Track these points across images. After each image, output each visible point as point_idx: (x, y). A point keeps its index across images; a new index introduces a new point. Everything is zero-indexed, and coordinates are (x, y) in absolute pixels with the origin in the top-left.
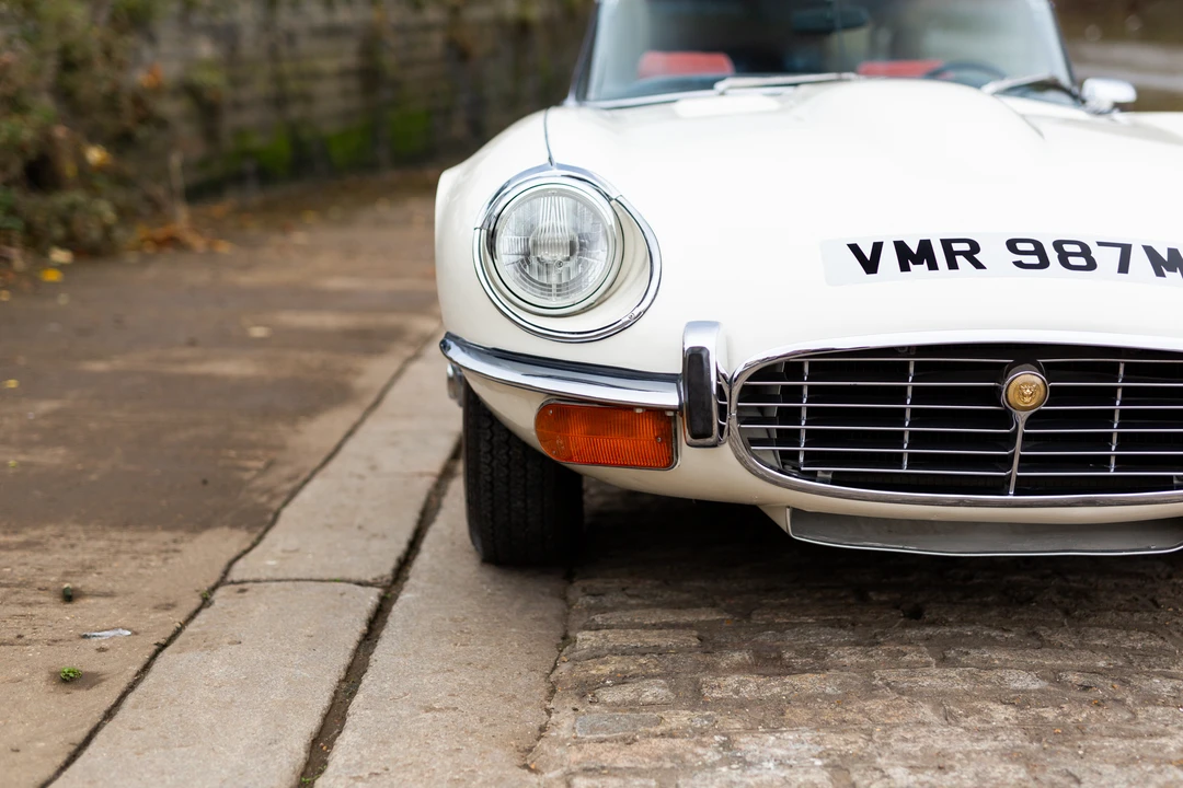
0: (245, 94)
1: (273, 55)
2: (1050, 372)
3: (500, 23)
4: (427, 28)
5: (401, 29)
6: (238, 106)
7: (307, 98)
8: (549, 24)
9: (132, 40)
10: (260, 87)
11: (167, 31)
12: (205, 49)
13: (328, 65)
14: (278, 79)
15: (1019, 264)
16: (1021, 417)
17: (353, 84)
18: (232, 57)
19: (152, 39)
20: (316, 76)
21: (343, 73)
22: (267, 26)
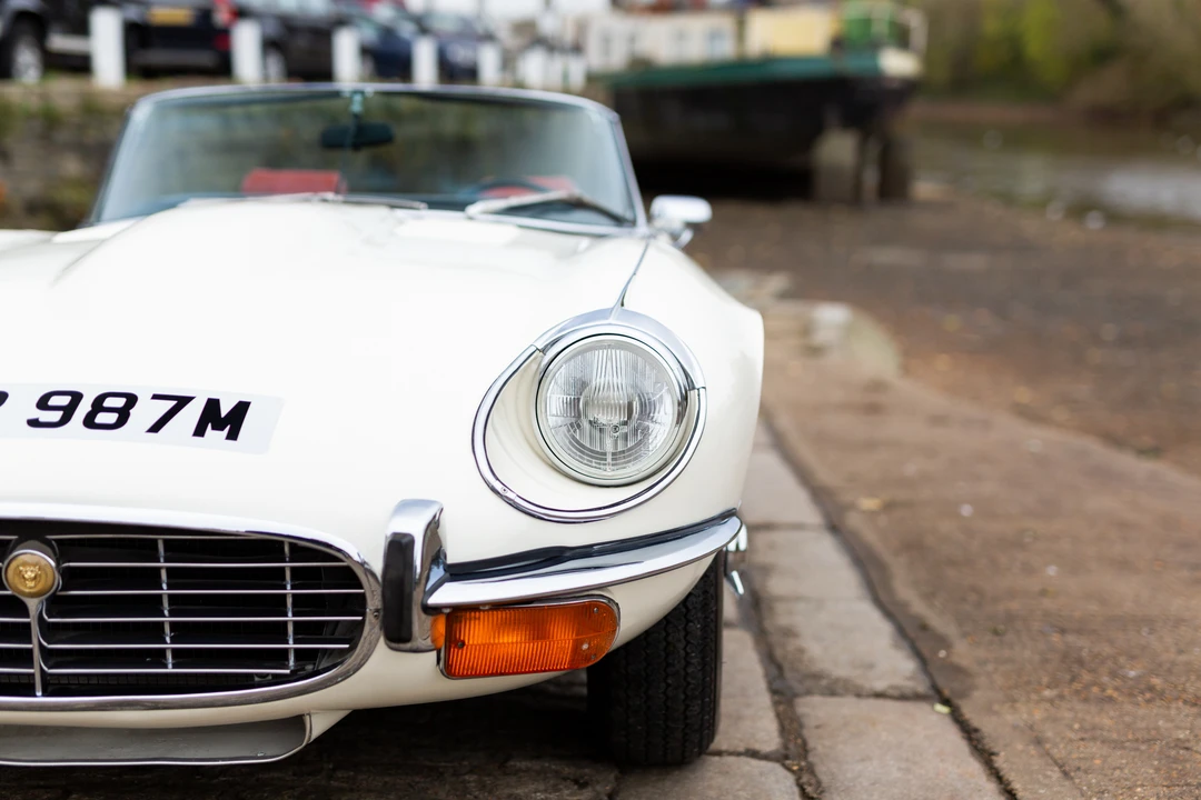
2: (62, 551)
12: (73, 168)
15: (34, 423)
16: (33, 605)
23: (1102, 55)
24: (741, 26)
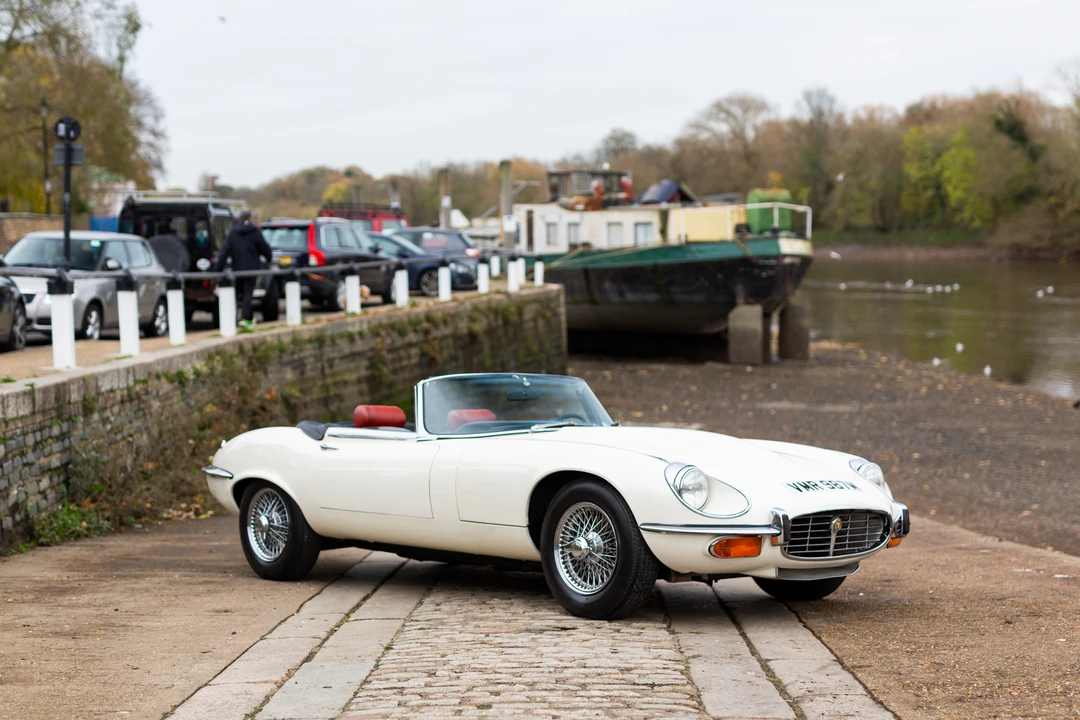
0: (308, 399)
1: (323, 375)
3: (455, 337)
4: (410, 345)
5: (391, 351)
6: (305, 405)
7: (339, 397)
8: (490, 331)
9: (259, 374)
10: (316, 394)
11: (271, 369)
12: (289, 375)
13: (352, 377)
14: (325, 387)
17: (365, 387)
18: (302, 377)
19: (266, 373)
20: (345, 383)
21: (359, 381)
22: (318, 358)
23: (1025, 196)
24: (664, 216)
